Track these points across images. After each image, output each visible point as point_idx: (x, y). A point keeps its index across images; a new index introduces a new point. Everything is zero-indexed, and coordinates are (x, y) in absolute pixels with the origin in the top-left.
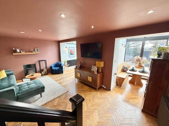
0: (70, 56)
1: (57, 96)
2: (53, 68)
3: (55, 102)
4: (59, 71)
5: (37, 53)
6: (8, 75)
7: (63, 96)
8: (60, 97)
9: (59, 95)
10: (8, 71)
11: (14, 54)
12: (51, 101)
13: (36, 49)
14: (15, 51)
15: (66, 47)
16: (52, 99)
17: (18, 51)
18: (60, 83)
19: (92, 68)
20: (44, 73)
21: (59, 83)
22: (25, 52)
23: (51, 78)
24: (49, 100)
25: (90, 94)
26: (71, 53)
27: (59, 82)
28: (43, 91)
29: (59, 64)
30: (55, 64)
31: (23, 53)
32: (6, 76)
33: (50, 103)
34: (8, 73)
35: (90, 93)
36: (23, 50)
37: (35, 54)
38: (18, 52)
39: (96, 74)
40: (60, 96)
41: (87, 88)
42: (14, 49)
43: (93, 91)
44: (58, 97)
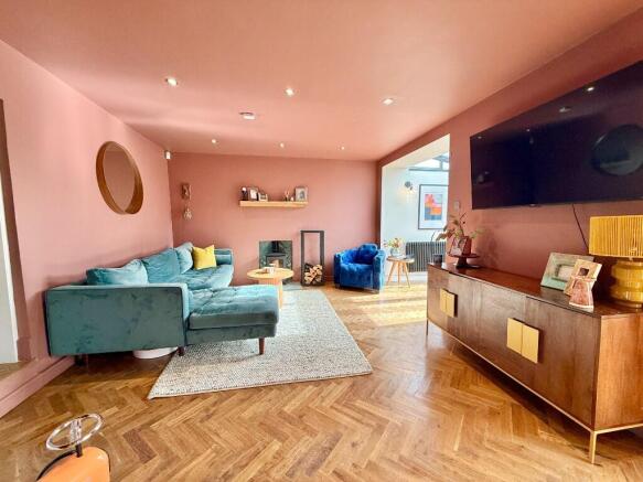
0: (425, 223)
1: (313, 375)
2: (343, 265)
3: (294, 396)
4: (366, 277)
5: (300, 202)
6: (219, 263)
7: (340, 388)
8: (323, 384)
9: (323, 375)
10: (223, 253)
11: (243, 203)
12: (279, 386)
13: (299, 191)
14: (245, 197)
15: (408, 184)
16: (290, 378)
17: (253, 194)
18: (350, 326)
19: (550, 268)
20: (311, 279)
21: (346, 324)
22: (269, 200)
23: (330, 300)
24: (277, 379)
25: (518, 450)
26: (428, 210)
27: (349, 319)
28: (271, 332)
29: (368, 252)
30: (354, 249)
31: (263, 202)
32: (215, 265)
33: (274, 393)
34: (220, 256)
35: (515, 441)
36: (263, 193)
37: (294, 208)
38: (253, 200)
39: (590, 308)
40: (327, 381)
41: (494, 396)
42: (244, 189)
43: (544, 435)
44: (318, 382)
